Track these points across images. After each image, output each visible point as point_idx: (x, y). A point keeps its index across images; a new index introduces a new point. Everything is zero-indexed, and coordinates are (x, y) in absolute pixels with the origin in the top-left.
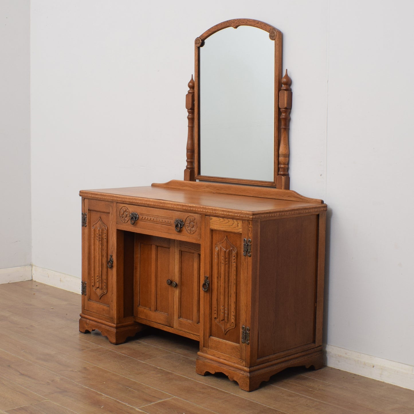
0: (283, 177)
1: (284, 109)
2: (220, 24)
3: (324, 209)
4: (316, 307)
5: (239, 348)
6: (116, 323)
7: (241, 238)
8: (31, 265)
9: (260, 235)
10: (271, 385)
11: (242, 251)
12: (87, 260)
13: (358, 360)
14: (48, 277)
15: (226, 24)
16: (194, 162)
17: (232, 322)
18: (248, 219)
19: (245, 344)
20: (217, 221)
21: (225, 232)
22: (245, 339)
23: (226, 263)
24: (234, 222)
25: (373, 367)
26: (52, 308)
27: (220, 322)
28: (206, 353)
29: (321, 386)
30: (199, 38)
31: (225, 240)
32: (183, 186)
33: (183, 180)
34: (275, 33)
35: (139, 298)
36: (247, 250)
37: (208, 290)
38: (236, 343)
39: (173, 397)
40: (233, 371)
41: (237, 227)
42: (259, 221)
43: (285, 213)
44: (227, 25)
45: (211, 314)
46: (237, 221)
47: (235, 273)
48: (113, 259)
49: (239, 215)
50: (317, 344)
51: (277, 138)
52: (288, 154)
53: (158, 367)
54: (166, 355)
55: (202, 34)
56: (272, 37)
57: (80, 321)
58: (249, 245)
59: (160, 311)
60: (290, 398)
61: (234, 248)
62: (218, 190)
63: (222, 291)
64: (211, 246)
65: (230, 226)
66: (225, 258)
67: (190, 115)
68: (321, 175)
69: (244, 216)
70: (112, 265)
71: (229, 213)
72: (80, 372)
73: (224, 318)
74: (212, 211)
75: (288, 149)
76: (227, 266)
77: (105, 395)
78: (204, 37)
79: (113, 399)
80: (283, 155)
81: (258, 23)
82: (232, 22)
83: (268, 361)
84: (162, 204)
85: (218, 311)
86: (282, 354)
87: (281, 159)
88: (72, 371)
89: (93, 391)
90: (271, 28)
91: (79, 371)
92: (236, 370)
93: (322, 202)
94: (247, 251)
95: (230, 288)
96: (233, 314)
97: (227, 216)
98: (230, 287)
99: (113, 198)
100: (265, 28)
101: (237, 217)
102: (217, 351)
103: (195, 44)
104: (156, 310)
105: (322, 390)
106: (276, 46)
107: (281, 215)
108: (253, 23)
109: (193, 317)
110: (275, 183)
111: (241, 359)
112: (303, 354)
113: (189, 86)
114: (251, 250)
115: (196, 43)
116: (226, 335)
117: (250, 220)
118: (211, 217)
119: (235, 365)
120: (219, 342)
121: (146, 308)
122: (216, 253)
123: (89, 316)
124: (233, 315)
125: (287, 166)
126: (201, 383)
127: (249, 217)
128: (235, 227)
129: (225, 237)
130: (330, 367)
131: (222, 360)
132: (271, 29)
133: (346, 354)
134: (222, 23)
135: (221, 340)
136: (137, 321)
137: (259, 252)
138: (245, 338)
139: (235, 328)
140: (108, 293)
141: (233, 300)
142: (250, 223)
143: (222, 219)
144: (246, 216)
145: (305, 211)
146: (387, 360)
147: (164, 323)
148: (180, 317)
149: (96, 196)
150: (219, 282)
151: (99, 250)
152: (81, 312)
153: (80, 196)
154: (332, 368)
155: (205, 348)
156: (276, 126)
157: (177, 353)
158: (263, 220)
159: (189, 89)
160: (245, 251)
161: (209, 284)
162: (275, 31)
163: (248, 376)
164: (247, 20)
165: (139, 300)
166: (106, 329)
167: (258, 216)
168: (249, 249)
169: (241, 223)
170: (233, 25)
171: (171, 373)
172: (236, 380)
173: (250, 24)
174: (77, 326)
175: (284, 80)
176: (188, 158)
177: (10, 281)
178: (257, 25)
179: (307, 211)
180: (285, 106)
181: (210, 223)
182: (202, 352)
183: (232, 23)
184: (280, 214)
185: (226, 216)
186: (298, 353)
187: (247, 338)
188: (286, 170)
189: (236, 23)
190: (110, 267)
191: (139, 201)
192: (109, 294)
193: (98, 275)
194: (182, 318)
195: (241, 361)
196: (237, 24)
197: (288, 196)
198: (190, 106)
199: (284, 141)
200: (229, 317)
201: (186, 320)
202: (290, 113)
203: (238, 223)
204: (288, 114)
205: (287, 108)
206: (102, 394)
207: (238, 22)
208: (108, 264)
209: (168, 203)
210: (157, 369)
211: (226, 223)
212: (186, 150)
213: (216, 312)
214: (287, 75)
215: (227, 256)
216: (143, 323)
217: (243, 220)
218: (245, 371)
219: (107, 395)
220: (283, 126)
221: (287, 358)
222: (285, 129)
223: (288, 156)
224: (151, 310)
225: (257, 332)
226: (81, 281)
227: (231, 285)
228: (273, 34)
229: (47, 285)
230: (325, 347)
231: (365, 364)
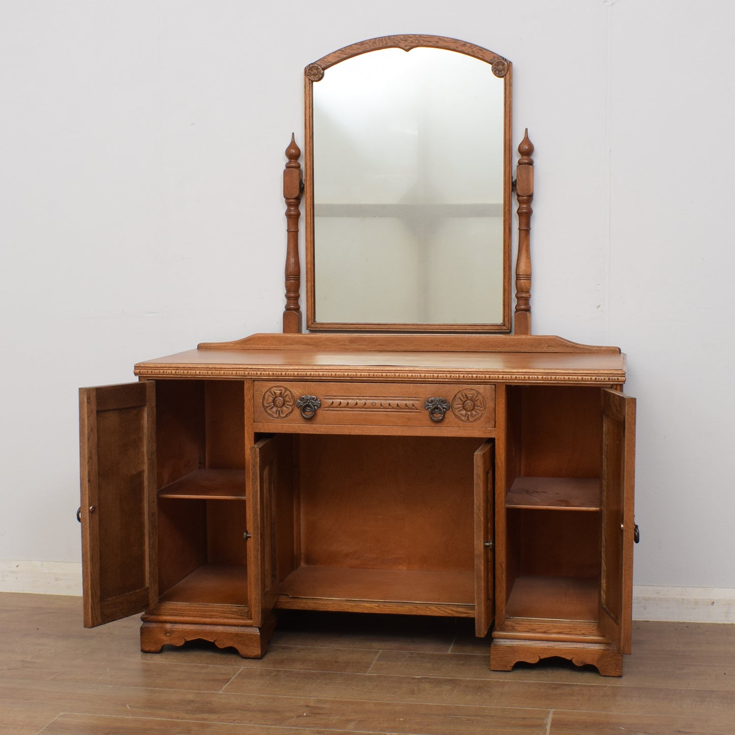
0: (528, 314)
1: (525, 198)
13: (683, 599)
18: (616, 383)
25: (712, 605)
30: (312, 65)
33: (282, 332)
34: (506, 65)
44: (387, 44)
49: (594, 378)
54: (378, 656)
56: (497, 71)
57: (144, 632)
62: (380, 345)
67: (293, 209)
68: (598, 307)
69: (606, 378)
78: (329, 63)
81: (464, 45)
82: (402, 40)
90: (495, 55)
93: (620, 350)
100: (481, 55)
106: (507, 88)
110: (507, 325)
127: (618, 379)
131: (553, 636)
133: (658, 593)
144: (611, 378)
153: (136, 374)
157: (385, 650)
162: (505, 61)
164: (439, 38)
166: (230, 633)
170: (402, 45)
172: (590, 663)
173: (446, 46)
178: (462, 49)
188: (527, 301)
189: (409, 42)
191: (325, 373)
196: (412, 44)
199: (527, 252)
207: (416, 40)
214: (527, 138)
228: (500, 67)
231: (696, 602)
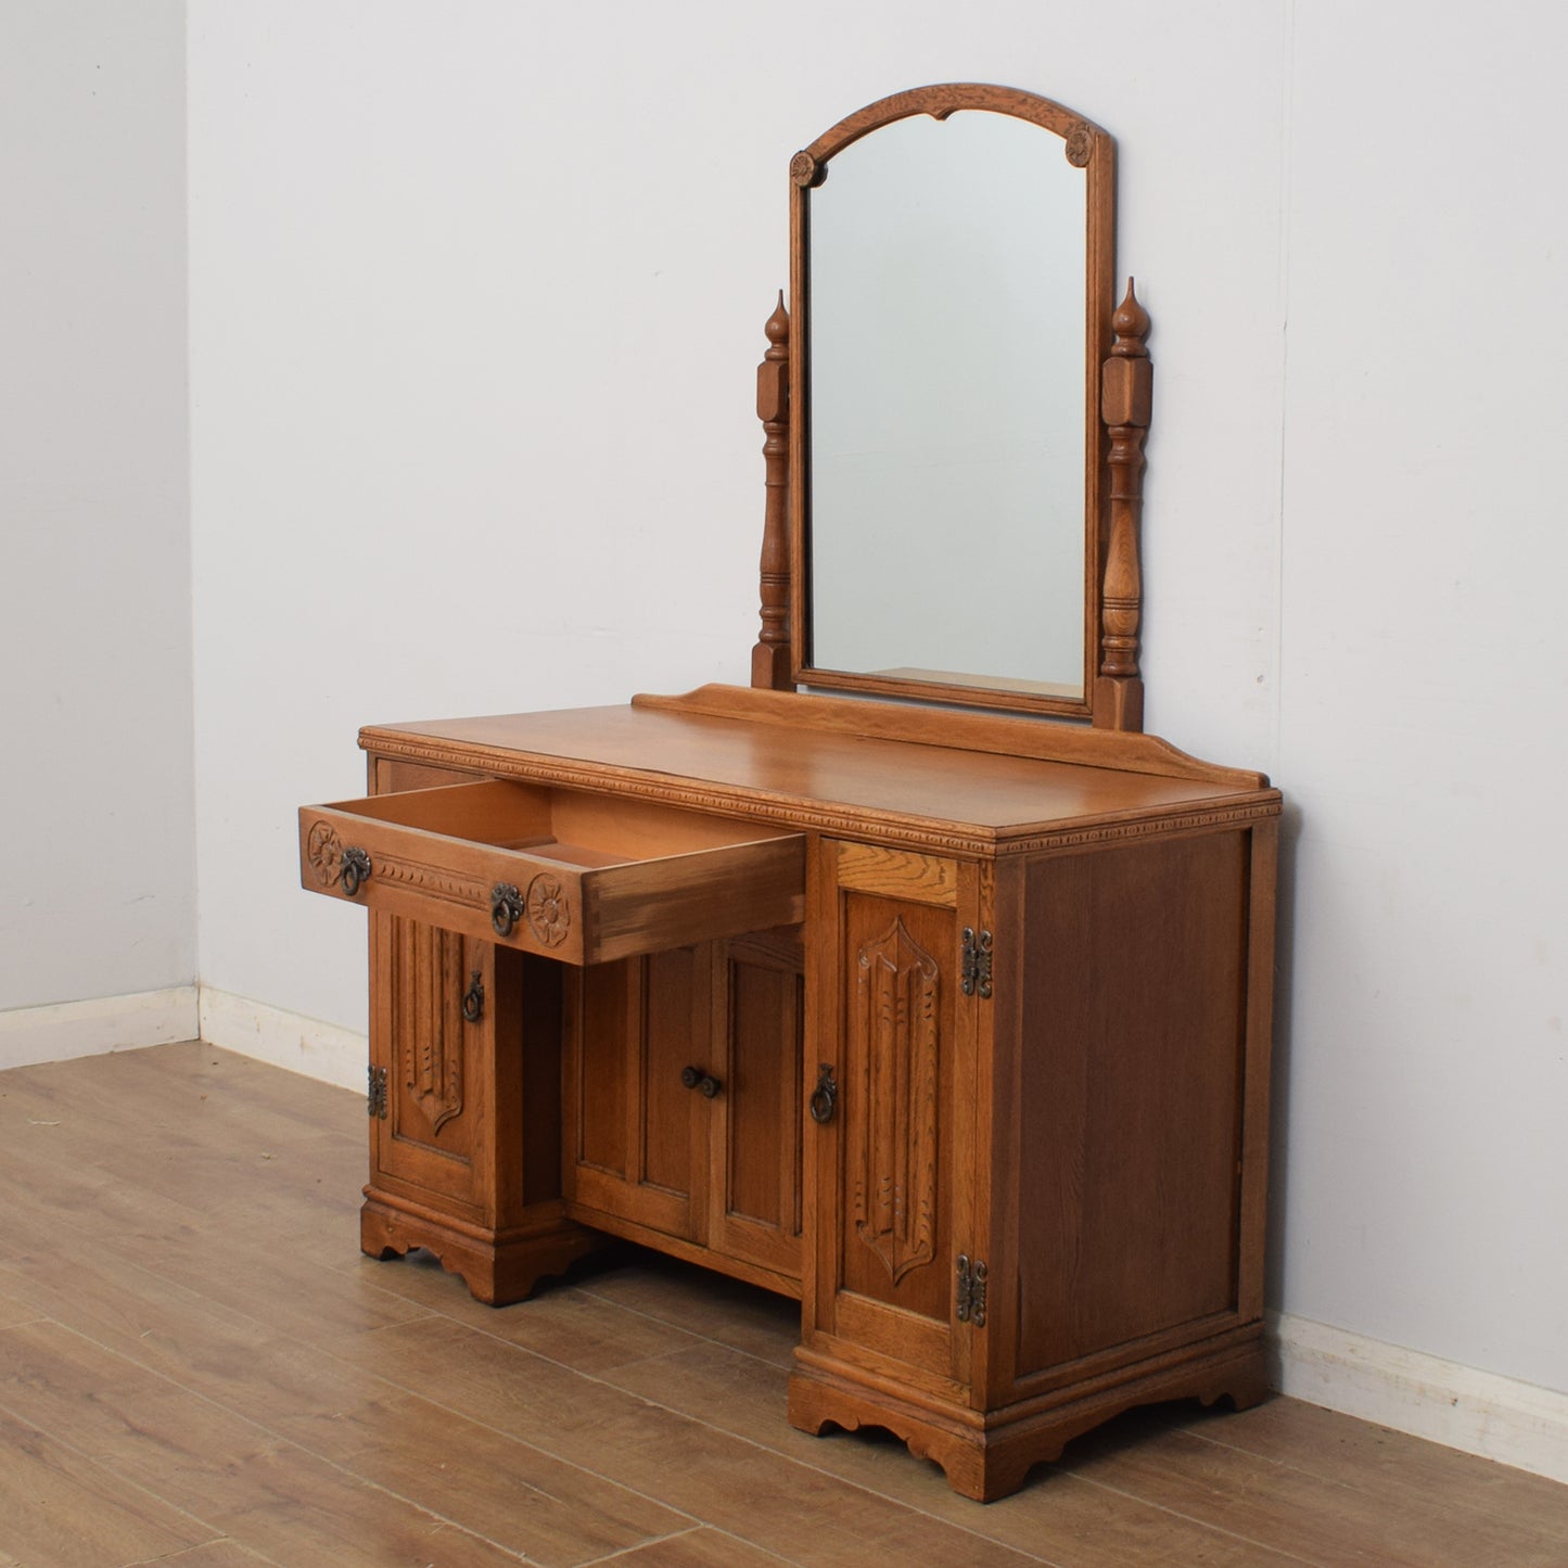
0: (1117, 685)
1: (1121, 429)
2: (882, 102)
3: (1270, 807)
4: (1241, 1175)
5: (945, 1337)
6: (494, 1227)
7: (952, 924)
8: (197, 986)
9: (1026, 912)
10: (1070, 1474)
11: (958, 976)
12: (389, 989)
13: (1397, 1377)
14: (258, 1030)
15: (904, 104)
16: (789, 618)
17: (922, 1242)
18: (981, 855)
19: (969, 1323)
20: (864, 858)
21: (892, 900)
22: (970, 1307)
23: (899, 1017)
24: (928, 866)
25: (1454, 1404)
26: (267, 1155)
27: (875, 1238)
28: (827, 1352)
29: (1255, 1476)
30: (804, 155)
31: (893, 933)
32: (747, 709)
33: (749, 685)
34: (1089, 140)
35: (580, 1131)
36: (977, 972)
37: (832, 1113)
38: (937, 1318)
39: (700, 1527)
40: (926, 1422)
41: (940, 885)
42: (1022, 862)
43: (1122, 829)
44: (910, 108)
45: (843, 1204)
46: (938, 863)
47: (931, 1057)
48: (483, 988)
49: (945, 840)
50: (1244, 1315)
51: (1096, 537)
52: (1137, 596)
53: (646, 1400)
54: (683, 1350)
55: (818, 140)
56: (1078, 155)
57: (365, 1213)
58: (983, 954)
59: (659, 1184)
60: (1137, 1530)
61: (928, 961)
62: (877, 726)
63: (884, 1121)
64: (842, 952)
65: (912, 879)
66: (896, 1000)
67: (774, 441)
68: (1260, 679)
69: (965, 843)
70: (479, 1009)
71: (910, 832)
72: (354, 1419)
73: (893, 1224)
74: (844, 822)
75: (1137, 578)
76: (902, 1029)
77: (443, 1519)
78: (825, 151)
79: (470, 1535)
80: (1120, 601)
81: (1024, 102)
82: (930, 97)
83: (1057, 1384)
84: (661, 790)
85: (870, 1194)
86: (1111, 1355)
87: (1111, 615)
88: (325, 1417)
89: (397, 1500)
90: (1073, 121)
91: (352, 1418)
92: (938, 1418)
93: (1264, 782)
94: (974, 977)
95: (913, 1115)
96: (924, 1207)
97: (900, 842)
98: (912, 1107)
99: (482, 761)
100: (1051, 122)
101: (939, 848)
102: (869, 1344)
103: (791, 176)
104: (646, 1179)
105: (1261, 1494)
106: (1092, 191)
107: (1104, 838)
108: (1005, 103)
109: (778, 1211)
110: (1089, 705)
111: (955, 1377)
112: (1190, 1352)
113: (770, 334)
114: (990, 973)
115: (794, 173)
116: (896, 1287)
117: (987, 860)
118: (841, 842)
119: (932, 1402)
120: (874, 1313)
121: (606, 1170)
122: (860, 981)
123: (396, 1194)
124: (924, 1215)
125: (1131, 643)
126: (804, 1468)
127: (983, 848)
128: (931, 885)
129: (896, 922)
130: (1294, 1400)
131: (882, 1382)
132: (1071, 125)
133: (1352, 1351)
134: (890, 98)
135: (880, 1305)
136: (576, 1216)
137: (1020, 978)
138: (968, 1303)
139: (931, 1262)
140: (465, 1112)
141: (924, 1156)
142: (985, 870)
143: (882, 854)
144: (972, 843)
145: (1196, 820)
146: (1506, 1377)
147: (673, 1229)
148: (731, 1206)
149: (420, 751)
150: (872, 1087)
151: (432, 951)
152: (367, 1181)
153: (362, 746)
154: (1299, 1404)
155: (821, 1334)
156: (1091, 489)
157: (722, 1342)
158: (1037, 858)
159: (769, 345)
160: (969, 975)
161: (834, 1095)
162: (1088, 131)
163: (980, 1445)
164: (985, 90)
165: (580, 1139)
166: (459, 1248)
167: (1018, 844)
168: (984, 969)
169: (955, 868)
170: (930, 105)
171: (696, 1425)
172: (935, 1456)
173: (995, 105)
174: (351, 1229)
175: (1122, 318)
176: (766, 605)
177: (116, 1046)
178: (1022, 109)
179: (1204, 819)
180: (1127, 416)
181: (840, 867)
182: (812, 1346)
183: (929, 100)
184: (1101, 835)
185: (896, 841)
186: (1169, 1351)
187: (976, 1302)
188: (1131, 657)
189: (942, 101)
190: (472, 1016)
191: (576, 776)
192: (470, 1116)
193: (428, 1044)
194: (740, 1212)
195: (953, 1386)
196: (947, 105)
197: (1138, 758)
198: (774, 411)
199: (1121, 546)
200: (911, 1220)
201: (754, 1220)
202: (1143, 443)
203: (942, 871)
204: (1136, 445)
205: (1135, 423)
206: (432, 1513)
207: (950, 96)
208: (466, 1006)
209: (685, 785)
210: (643, 1406)
211: (898, 868)
212: (759, 573)
213: (861, 1200)
214: (1132, 299)
215: (901, 993)
216: (597, 1226)
217: (961, 860)
218: (968, 1425)
219: (451, 1518)
220: (1116, 494)
221: (1129, 1372)
222: (1125, 503)
223: (1135, 603)
224: (624, 1179)
225: (1016, 1279)
226: (367, 1064)
227: (916, 1102)
228: (1081, 145)
229: (253, 1061)
230: (1275, 1323)
231: (1422, 1391)
